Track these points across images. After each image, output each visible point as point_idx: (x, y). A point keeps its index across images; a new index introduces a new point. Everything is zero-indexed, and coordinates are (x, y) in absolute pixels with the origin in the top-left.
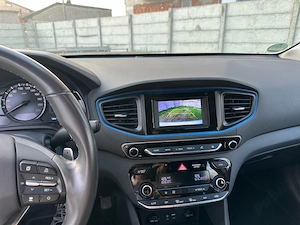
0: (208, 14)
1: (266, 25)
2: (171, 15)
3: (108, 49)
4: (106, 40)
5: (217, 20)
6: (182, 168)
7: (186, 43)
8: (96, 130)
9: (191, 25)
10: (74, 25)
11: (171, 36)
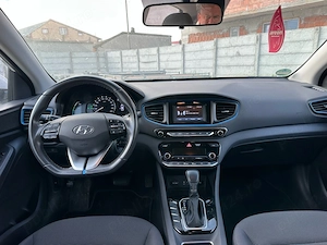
0: (246, 42)
1: (294, 51)
2: (216, 44)
3: (164, 72)
4: (163, 65)
5: (253, 48)
6: (189, 145)
7: (228, 66)
8: (139, 117)
9: (232, 52)
10: (138, 53)
11: (216, 60)
